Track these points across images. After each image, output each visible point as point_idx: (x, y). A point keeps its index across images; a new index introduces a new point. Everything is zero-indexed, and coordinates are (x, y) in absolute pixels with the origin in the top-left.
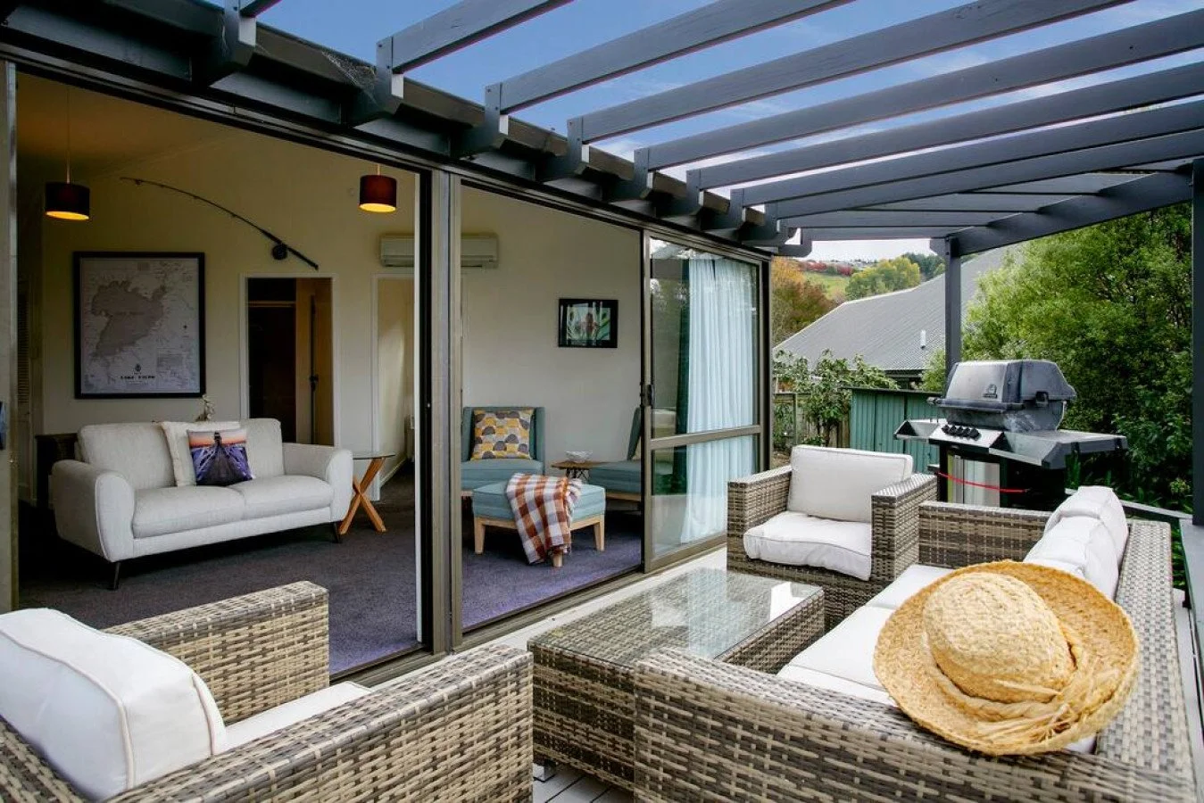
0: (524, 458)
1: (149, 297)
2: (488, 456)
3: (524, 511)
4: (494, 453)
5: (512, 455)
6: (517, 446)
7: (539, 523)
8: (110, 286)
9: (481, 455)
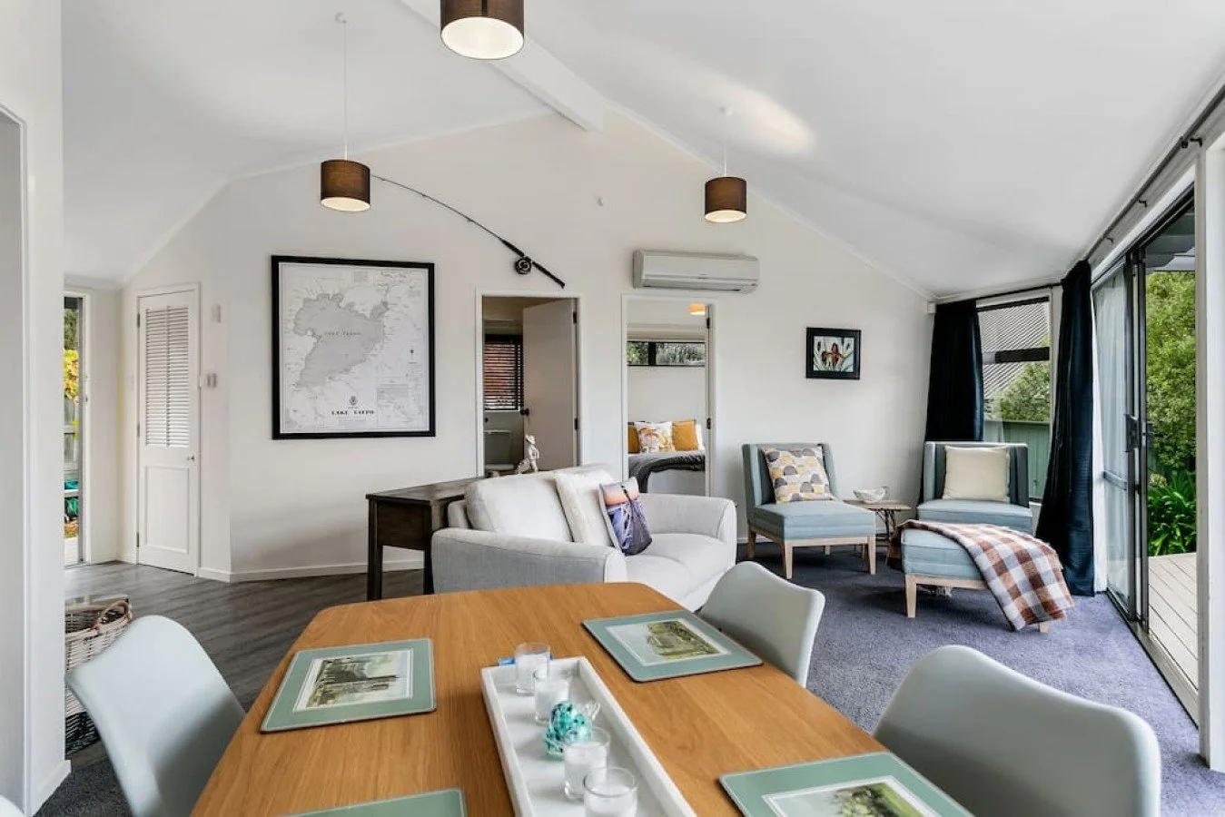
0: (831, 499)
1: (368, 314)
2: (797, 499)
3: (1002, 569)
4: (802, 495)
5: (819, 496)
6: (823, 486)
7: (1024, 582)
8: (317, 300)
9: (790, 498)
